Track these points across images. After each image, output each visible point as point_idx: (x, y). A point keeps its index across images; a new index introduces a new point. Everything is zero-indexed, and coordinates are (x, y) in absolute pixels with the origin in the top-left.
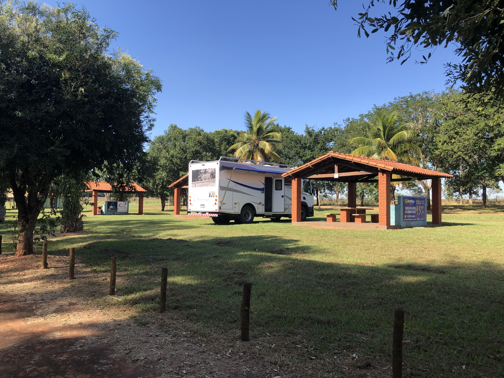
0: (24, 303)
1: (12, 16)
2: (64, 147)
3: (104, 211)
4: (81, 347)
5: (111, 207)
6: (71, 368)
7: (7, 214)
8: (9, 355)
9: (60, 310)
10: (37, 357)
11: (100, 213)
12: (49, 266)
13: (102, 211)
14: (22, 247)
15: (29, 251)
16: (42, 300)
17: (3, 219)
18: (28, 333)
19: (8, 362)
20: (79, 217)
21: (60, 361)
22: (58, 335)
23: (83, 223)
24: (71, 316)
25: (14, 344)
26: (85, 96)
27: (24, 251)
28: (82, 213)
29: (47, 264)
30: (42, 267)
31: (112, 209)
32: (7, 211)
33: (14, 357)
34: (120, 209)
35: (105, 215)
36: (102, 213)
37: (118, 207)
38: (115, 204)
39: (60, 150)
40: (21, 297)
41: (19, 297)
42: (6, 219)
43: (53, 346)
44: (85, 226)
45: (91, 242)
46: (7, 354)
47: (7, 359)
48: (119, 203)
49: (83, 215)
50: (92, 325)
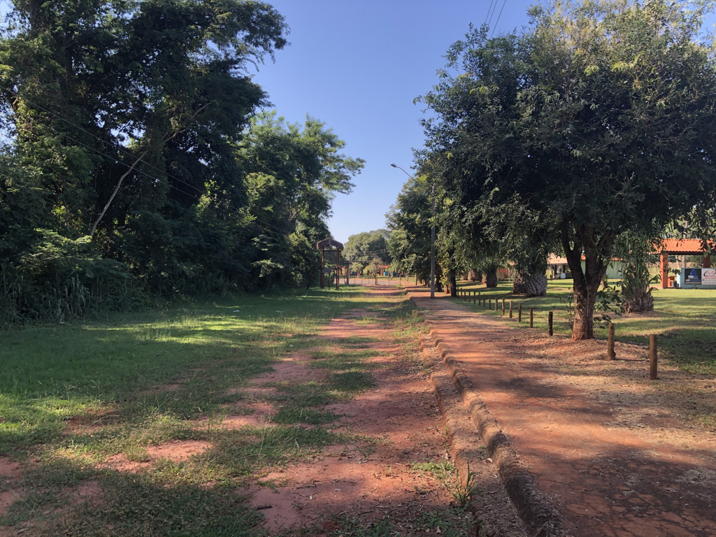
0: (595, 401)
1: (563, 26)
2: (636, 190)
3: (678, 282)
4: (695, 480)
5: (692, 277)
6: (687, 507)
7: (548, 285)
8: (595, 466)
9: (647, 421)
10: (633, 479)
11: (673, 286)
12: (617, 356)
13: (675, 283)
14: (579, 328)
15: (588, 333)
16: (619, 402)
17: (545, 291)
18: (612, 443)
19: (595, 475)
20: (647, 291)
21: (668, 493)
22: (655, 454)
23: (653, 300)
24: (667, 432)
25: (597, 453)
26: (667, 111)
27: (583, 333)
28: (651, 286)
29: (615, 354)
30: (609, 358)
31: (692, 280)
32: (549, 281)
33: (602, 470)
34: (705, 281)
35: (681, 288)
36: (676, 286)
37: (703, 277)
38: (698, 273)
39: (630, 195)
40: (591, 393)
41: (589, 393)
42: (548, 292)
43: (653, 469)
44: (656, 305)
45: (670, 329)
46: (593, 465)
47: (595, 471)
48: (703, 270)
49: (652, 289)
50: (704, 452)
